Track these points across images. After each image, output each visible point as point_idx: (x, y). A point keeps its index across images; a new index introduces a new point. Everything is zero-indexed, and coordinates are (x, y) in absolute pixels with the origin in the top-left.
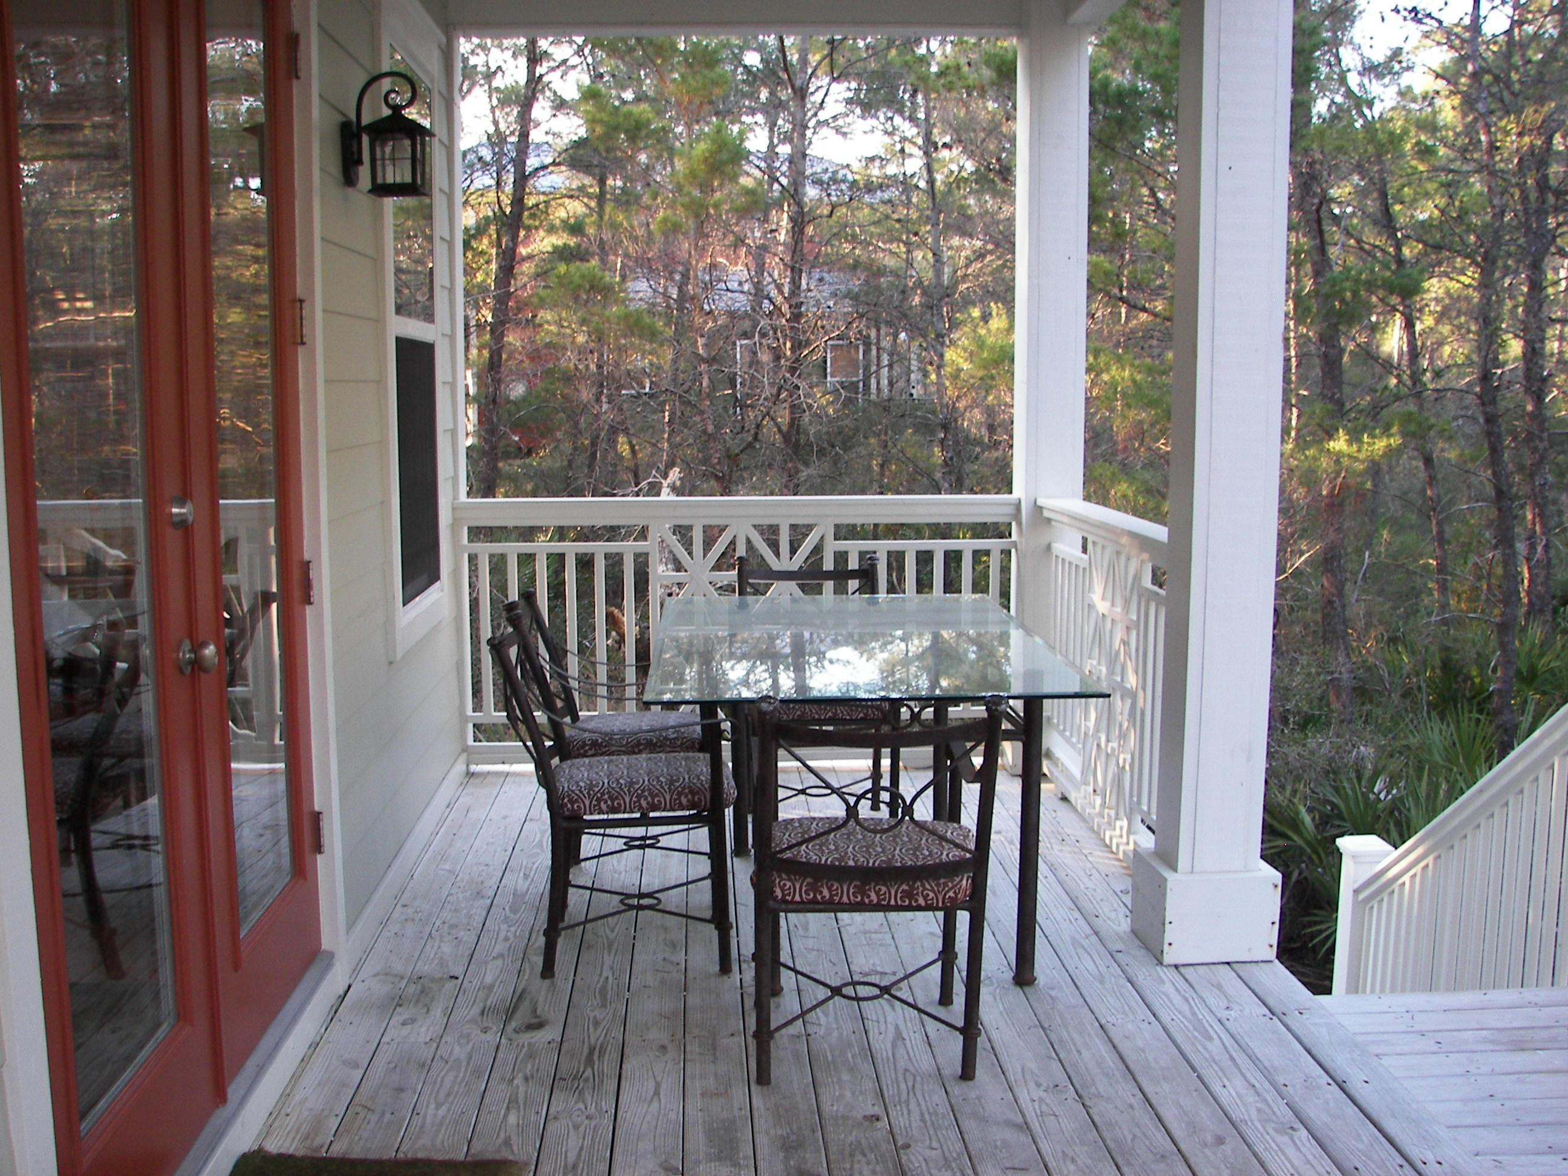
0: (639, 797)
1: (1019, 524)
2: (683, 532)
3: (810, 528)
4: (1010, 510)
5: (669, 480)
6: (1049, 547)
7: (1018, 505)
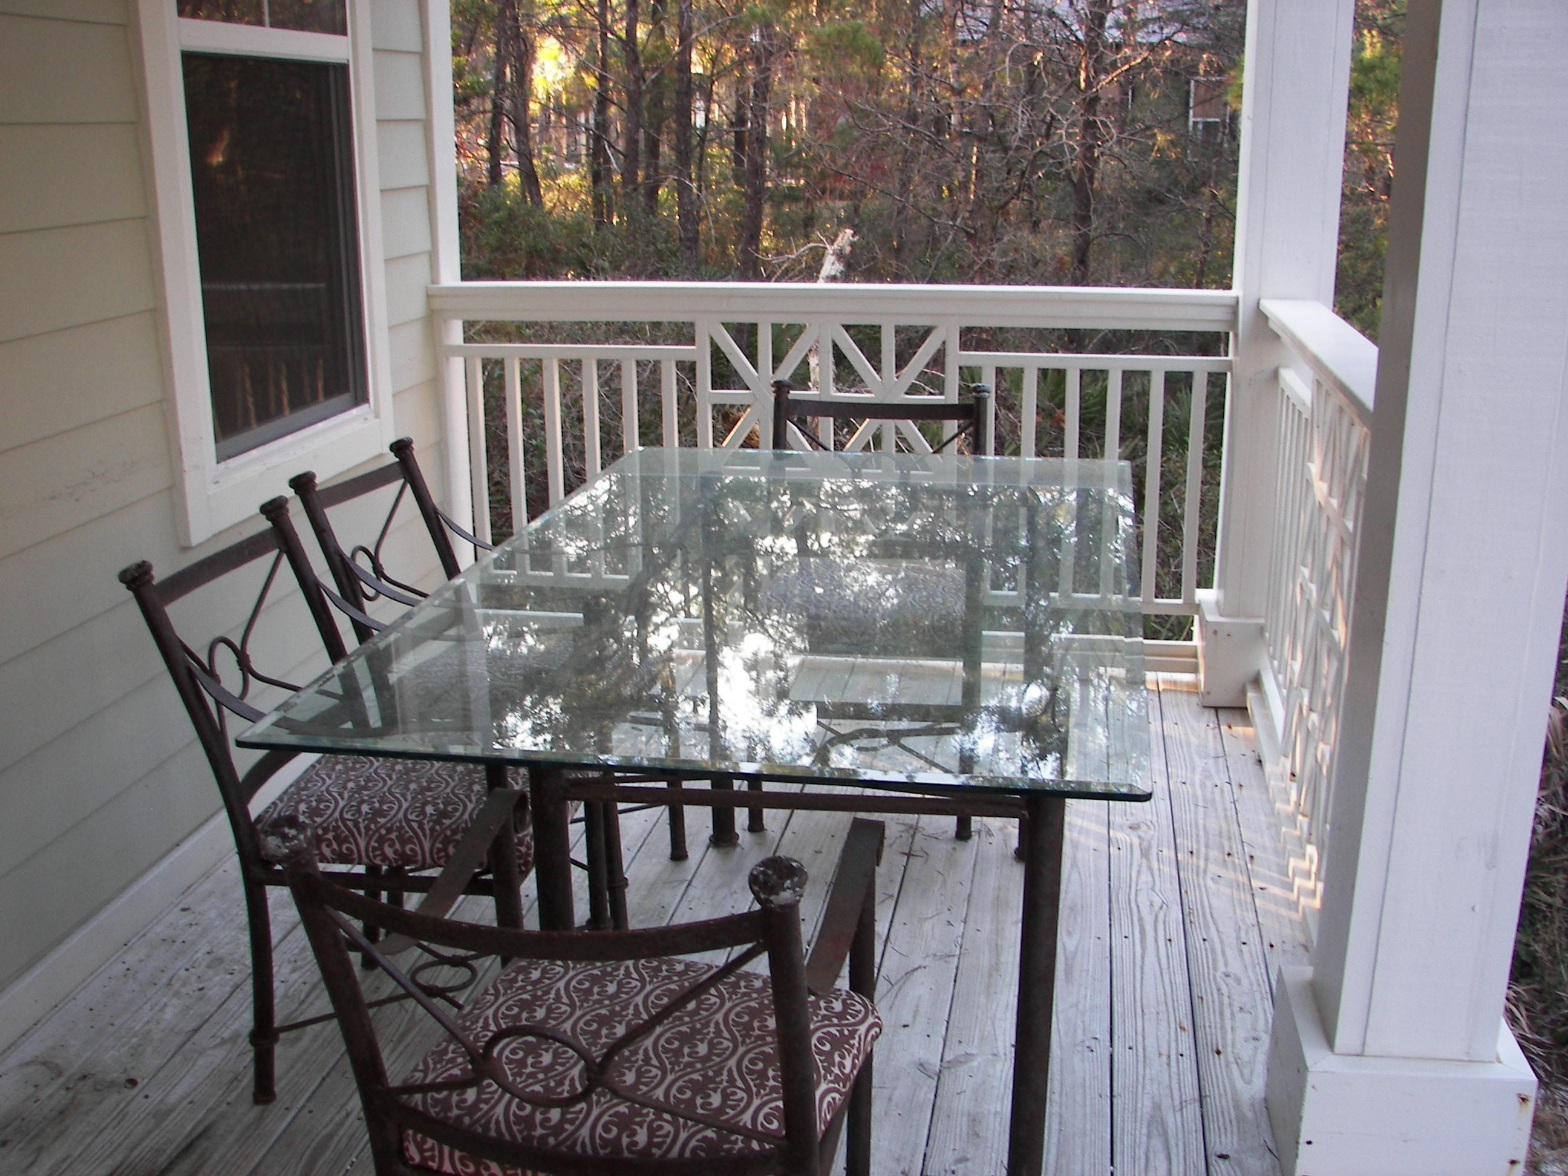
0: (381, 840)
1: (1236, 335)
2: (745, 335)
3: (928, 331)
4: (1222, 314)
5: (835, 246)
6: (1275, 375)
7: (1234, 308)
